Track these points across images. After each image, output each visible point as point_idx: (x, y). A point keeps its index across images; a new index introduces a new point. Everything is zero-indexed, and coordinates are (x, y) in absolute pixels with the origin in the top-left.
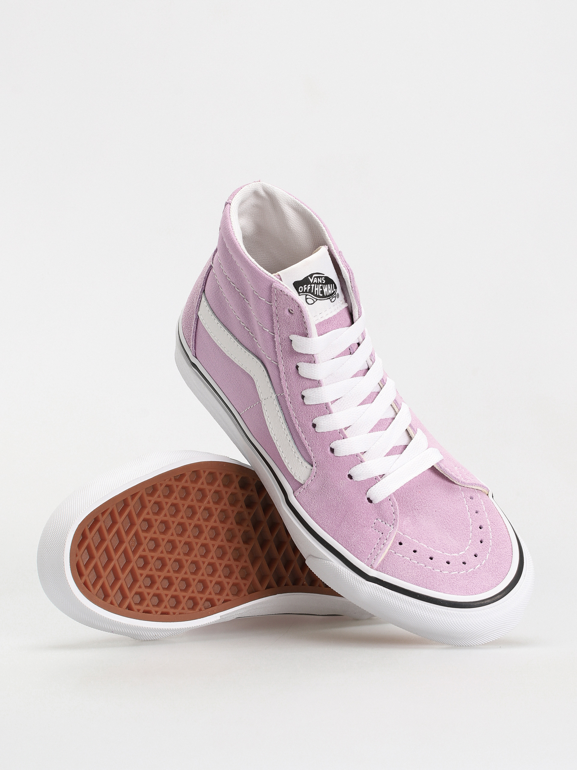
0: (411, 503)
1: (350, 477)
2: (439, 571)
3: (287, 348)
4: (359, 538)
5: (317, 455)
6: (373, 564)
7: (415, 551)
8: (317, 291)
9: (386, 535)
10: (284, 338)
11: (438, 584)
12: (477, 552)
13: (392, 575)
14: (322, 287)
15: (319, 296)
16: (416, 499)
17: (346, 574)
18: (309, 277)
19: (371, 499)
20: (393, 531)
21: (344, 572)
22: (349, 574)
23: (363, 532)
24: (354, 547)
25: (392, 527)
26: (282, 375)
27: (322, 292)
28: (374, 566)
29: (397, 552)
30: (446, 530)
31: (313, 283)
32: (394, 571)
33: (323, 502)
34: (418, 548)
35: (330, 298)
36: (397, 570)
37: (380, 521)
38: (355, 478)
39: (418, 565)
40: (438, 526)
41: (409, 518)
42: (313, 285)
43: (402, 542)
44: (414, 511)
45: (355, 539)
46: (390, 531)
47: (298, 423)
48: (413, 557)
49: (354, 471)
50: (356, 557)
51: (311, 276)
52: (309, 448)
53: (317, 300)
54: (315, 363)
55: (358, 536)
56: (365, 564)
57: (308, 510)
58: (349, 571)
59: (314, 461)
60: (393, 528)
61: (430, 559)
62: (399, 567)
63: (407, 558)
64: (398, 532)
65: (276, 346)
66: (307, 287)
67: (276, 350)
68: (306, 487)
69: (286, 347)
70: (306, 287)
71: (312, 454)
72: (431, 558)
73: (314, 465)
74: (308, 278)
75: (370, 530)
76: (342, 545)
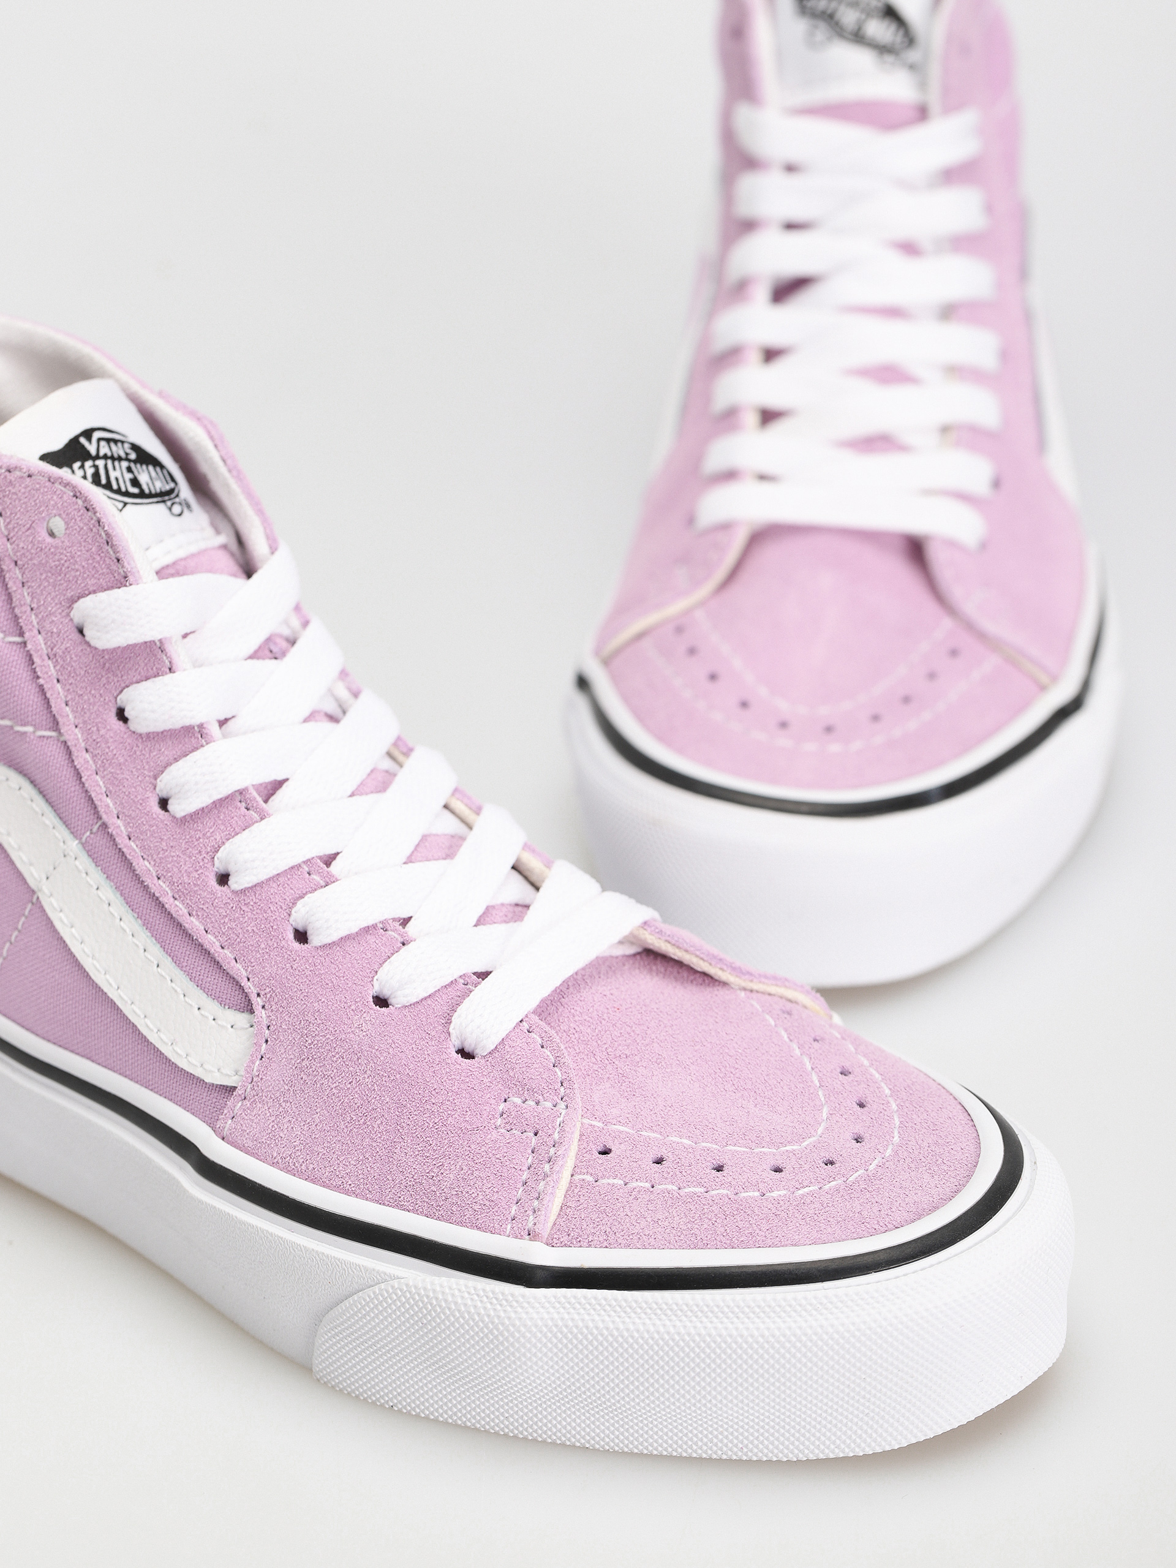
0: (599, 1042)
1: (381, 1002)
2: (757, 1194)
3: (75, 659)
4: (464, 1168)
5: (256, 967)
6: (535, 1224)
7: (659, 1161)
8: (117, 479)
9: (550, 1132)
10: (55, 630)
11: (764, 1227)
12: (859, 1129)
13: (605, 1244)
14: (129, 470)
15: (127, 494)
16: (611, 1029)
17: (456, 1292)
18: (83, 440)
19: (466, 1050)
20: (567, 1114)
21: (447, 1291)
22: (463, 1289)
23: (473, 1146)
24: (455, 1200)
25: (562, 1105)
26: (83, 759)
27: (135, 482)
28: (539, 1228)
29: (600, 1174)
30: (740, 1095)
31: (97, 457)
32: (608, 1230)
33: (318, 1110)
34: (665, 1151)
35: (164, 501)
36: (616, 1224)
37: (518, 1101)
38: (400, 998)
39: (682, 1192)
40: (707, 1089)
41: (608, 1085)
42: (100, 463)
43: (610, 1145)
44: (616, 1062)
45: (451, 1176)
46: (559, 1120)
47: (169, 892)
48: (656, 1175)
49: (388, 979)
50: (472, 1227)
51: (88, 434)
52: (225, 956)
53: (125, 504)
54: (174, 672)
55: (460, 1164)
56: (509, 1236)
57: (275, 1155)
58: (462, 1282)
59: (251, 988)
60: (567, 1107)
61: (714, 1171)
62: (622, 1215)
63: (642, 1184)
64: (586, 1121)
65: (37, 669)
66: (82, 467)
67: (41, 681)
68: (248, 1090)
69: (71, 658)
70: (80, 468)
71: (239, 970)
72: (719, 1169)
73: (257, 1002)
74: (79, 443)
75: (494, 1135)
76: (416, 1211)
